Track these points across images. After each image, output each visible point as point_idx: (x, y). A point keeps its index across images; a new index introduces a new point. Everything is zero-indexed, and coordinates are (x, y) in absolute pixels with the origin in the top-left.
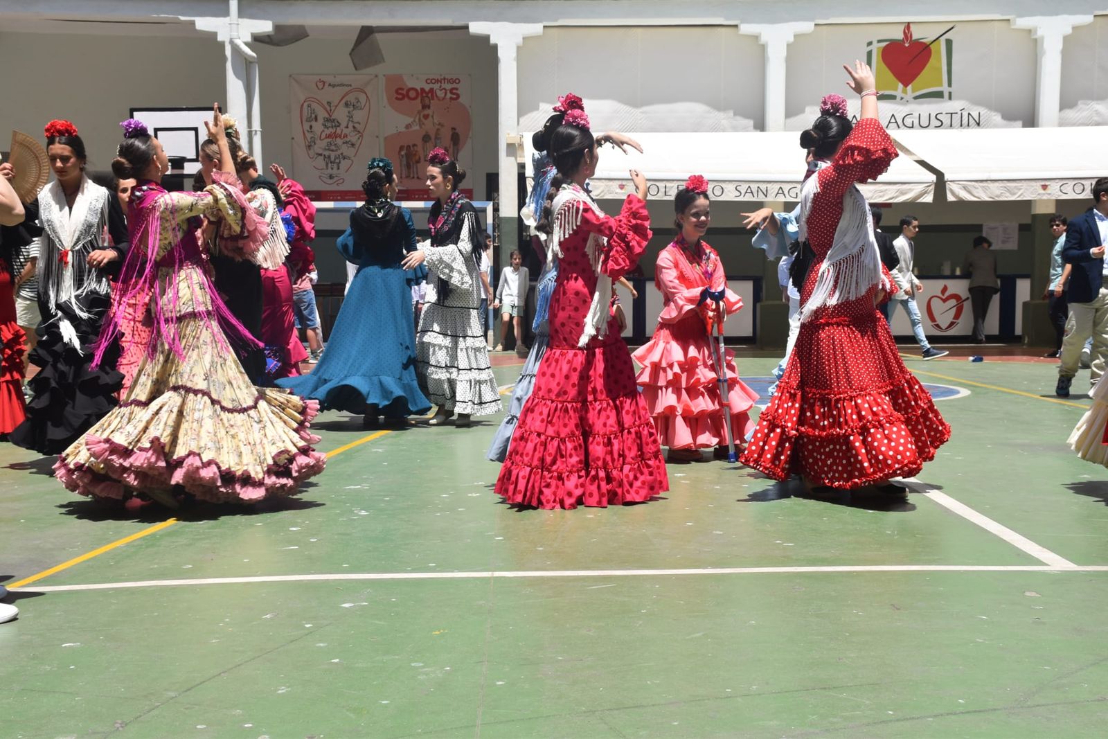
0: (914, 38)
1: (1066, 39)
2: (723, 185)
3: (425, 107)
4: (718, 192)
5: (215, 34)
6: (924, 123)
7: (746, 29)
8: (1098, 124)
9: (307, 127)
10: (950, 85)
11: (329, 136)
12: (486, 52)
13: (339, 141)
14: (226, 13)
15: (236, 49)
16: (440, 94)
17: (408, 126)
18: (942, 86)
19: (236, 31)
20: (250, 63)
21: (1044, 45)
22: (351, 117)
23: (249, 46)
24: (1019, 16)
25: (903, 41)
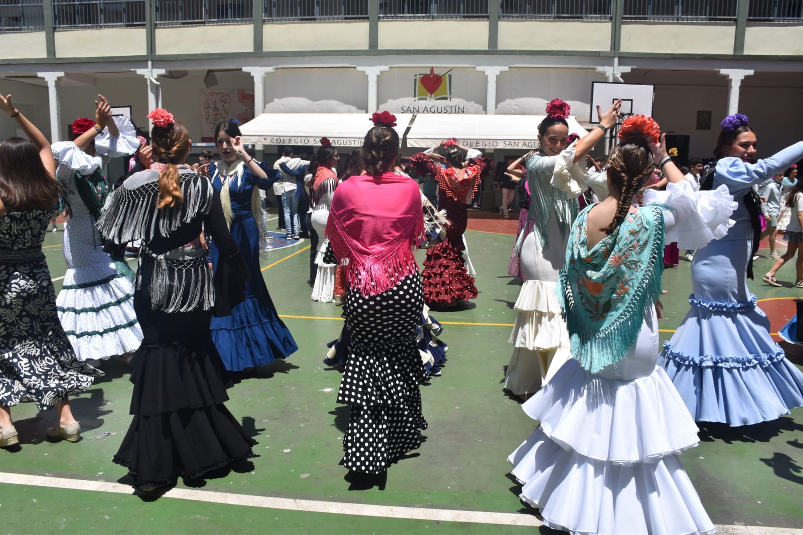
0: (435, 73)
1: (497, 76)
4: (306, 142)
5: (143, 76)
6: (440, 111)
7: (359, 68)
8: (514, 114)
9: (206, 111)
10: (450, 94)
11: (215, 115)
12: (249, 78)
13: (219, 117)
14: (147, 67)
15: (151, 81)
17: (246, 110)
18: (447, 94)
19: (151, 74)
20: (157, 87)
21: (489, 79)
22: (223, 106)
23: (157, 80)
24: (478, 65)
25: (430, 75)
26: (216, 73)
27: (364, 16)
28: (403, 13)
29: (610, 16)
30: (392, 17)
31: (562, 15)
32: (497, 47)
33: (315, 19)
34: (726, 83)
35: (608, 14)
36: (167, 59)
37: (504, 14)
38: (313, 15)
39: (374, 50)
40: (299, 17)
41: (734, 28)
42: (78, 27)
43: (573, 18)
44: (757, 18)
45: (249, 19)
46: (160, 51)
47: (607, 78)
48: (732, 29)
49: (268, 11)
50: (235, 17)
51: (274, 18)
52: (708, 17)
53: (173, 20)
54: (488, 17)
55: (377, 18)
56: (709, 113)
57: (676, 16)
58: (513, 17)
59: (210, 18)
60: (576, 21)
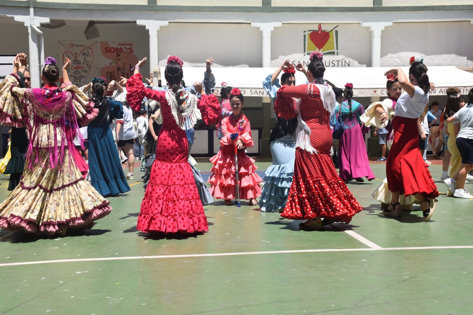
0: (322, 30)
1: (382, 31)
2: (245, 90)
3: (118, 55)
5: (23, 23)
6: (328, 65)
7: (254, 24)
10: (337, 49)
11: (76, 68)
13: (80, 70)
14: (28, 14)
15: (33, 30)
16: (125, 50)
18: (334, 49)
19: (33, 22)
20: (40, 36)
21: (374, 34)
22: (85, 59)
23: (39, 28)
24: (364, 22)
25: (318, 31)
26: (97, 25)
32: (382, 4)
39: (267, 7)
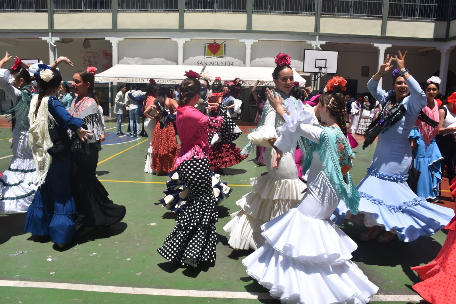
0: (216, 43)
1: (251, 45)
2: (144, 79)
4: (142, 81)
5: (46, 41)
6: (219, 64)
7: (173, 39)
8: (261, 67)
9: (84, 62)
10: (225, 55)
12: (109, 44)
14: (48, 36)
15: (51, 44)
17: (108, 62)
18: (223, 55)
19: (51, 40)
20: (55, 48)
21: (246, 46)
22: (94, 60)
23: (54, 43)
24: (240, 39)
25: (213, 44)
26: (90, 41)
27: (176, 9)
28: (199, 8)
29: (314, 13)
30: (192, 11)
31: (288, 12)
32: (251, 29)
33: (148, 11)
34: (377, 51)
35: (313, 12)
36: (61, 32)
37: (256, 10)
38: (147, 8)
39: (181, 29)
40: (139, 9)
41: (381, 21)
42: (6, 11)
43: (294, 13)
44: (393, 16)
45: (109, 9)
46: (56, 27)
47: (312, 47)
48: (380, 22)
49: (120, 5)
50: (101, 8)
51: (124, 9)
52: (367, 15)
53: (64, 9)
54: (246, 12)
55: (184, 11)
56: (368, 68)
57: (350, 14)
58: (260, 12)
59: (86, 8)
60: (295, 15)
